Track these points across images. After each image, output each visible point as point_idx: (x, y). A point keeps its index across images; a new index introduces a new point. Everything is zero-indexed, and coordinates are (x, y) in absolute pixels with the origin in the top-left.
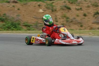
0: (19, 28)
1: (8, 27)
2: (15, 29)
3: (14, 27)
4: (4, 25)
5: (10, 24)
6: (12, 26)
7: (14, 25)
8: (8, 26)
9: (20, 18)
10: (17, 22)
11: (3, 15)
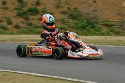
0: (97, 28)
1: (82, 27)
2: (93, 29)
3: (91, 27)
4: (76, 24)
5: (85, 22)
6: (88, 26)
7: (90, 24)
8: (82, 24)
9: (97, 13)
10: (94, 20)
11: (74, 10)
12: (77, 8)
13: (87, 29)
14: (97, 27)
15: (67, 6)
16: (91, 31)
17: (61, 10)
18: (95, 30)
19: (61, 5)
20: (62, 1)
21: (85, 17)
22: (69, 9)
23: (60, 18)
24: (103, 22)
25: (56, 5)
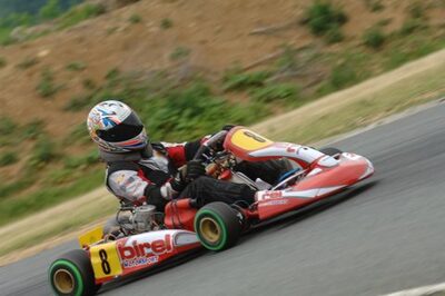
12: (115, 72)
13: (179, 126)
14: (214, 106)
15: (77, 79)
16: (197, 129)
17: (62, 100)
18: (210, 119)
19: (58, 83)
20: (56, 68)
21: (158, 89)
22: (88, 84)
23: (72, 129)
24: (226, 80)
25: (40, 91)
